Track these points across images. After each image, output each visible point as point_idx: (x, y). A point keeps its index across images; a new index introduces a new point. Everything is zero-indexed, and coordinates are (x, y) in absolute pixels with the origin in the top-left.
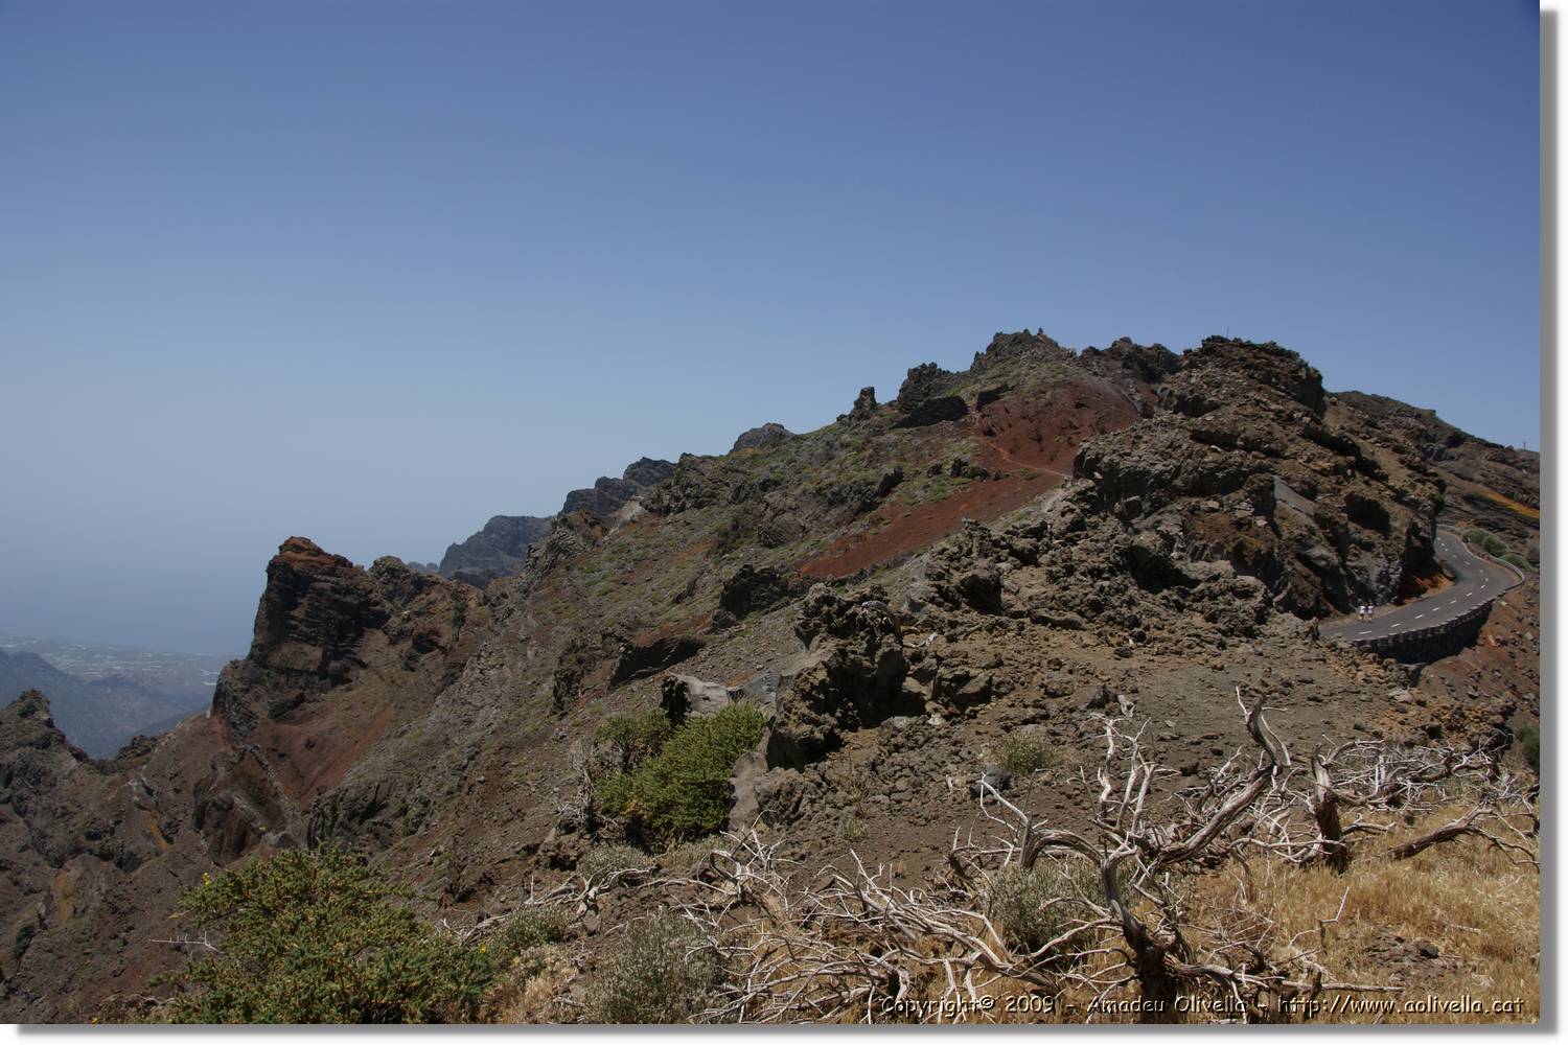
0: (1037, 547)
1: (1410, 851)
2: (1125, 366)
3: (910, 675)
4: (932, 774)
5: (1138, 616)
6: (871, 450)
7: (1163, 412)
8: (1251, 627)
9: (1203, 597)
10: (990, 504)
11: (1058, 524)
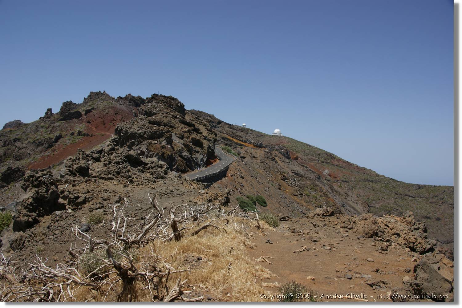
0: (100, 156)
1: (196, 233)
2: (129, 102)
3: (60, 198)
4: (67, 228)
5: (131, 175)
6: (51, 128)
7: (141, 115)
8: (163, 176)
9: (149, 168)
10: (90, 144)
11: (107, 149)
